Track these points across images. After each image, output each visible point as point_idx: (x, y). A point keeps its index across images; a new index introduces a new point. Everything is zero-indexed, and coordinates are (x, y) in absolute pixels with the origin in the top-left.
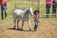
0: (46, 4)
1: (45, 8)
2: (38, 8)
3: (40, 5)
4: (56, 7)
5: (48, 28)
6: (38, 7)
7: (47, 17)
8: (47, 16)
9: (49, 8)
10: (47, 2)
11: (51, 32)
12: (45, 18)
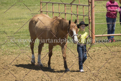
0: (107, 13)
1: (105, 20)
2: (91, 21)
3: (94, 13)
5: (112, 64)
6: (89, 20)
7: (109, 39)
10: (109, 8)
11: (119, 73)
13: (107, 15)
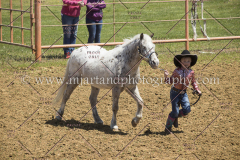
0: (64, 7)
2: (34, 21)
3: (40, 8)
4: (100, 19)
7: (65, 53)
8: (66, 49)
9: (75, 19)
12: (60, 57)
13: (63, 11)
